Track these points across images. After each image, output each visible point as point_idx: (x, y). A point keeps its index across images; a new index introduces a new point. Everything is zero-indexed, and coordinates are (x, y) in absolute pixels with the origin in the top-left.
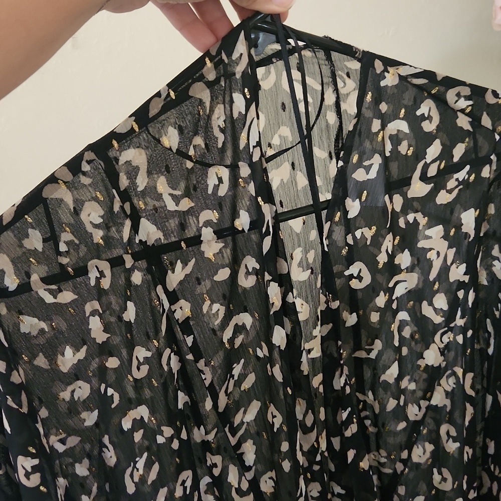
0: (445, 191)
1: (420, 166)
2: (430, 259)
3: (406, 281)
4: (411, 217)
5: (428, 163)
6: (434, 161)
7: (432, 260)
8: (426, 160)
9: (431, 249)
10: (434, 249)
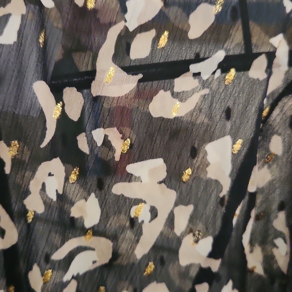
0: (169, 93)
1: (113, 34)
2: (137, 218)
3: (94, 250)
4: (98, 135)
5: (131, 29)
6: (143, 28)
7: (140, 221)
8: (127, 24)
9: (138, 201)
10: (145, 202)
